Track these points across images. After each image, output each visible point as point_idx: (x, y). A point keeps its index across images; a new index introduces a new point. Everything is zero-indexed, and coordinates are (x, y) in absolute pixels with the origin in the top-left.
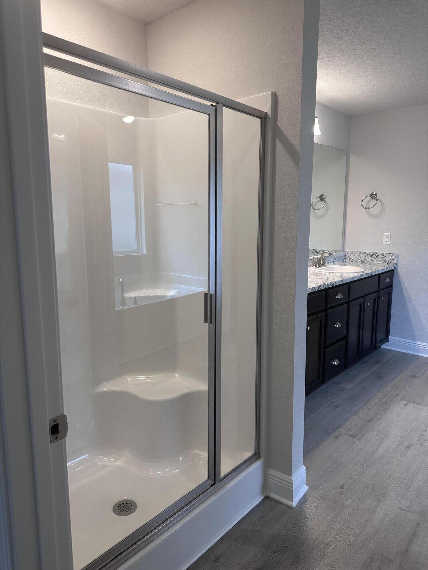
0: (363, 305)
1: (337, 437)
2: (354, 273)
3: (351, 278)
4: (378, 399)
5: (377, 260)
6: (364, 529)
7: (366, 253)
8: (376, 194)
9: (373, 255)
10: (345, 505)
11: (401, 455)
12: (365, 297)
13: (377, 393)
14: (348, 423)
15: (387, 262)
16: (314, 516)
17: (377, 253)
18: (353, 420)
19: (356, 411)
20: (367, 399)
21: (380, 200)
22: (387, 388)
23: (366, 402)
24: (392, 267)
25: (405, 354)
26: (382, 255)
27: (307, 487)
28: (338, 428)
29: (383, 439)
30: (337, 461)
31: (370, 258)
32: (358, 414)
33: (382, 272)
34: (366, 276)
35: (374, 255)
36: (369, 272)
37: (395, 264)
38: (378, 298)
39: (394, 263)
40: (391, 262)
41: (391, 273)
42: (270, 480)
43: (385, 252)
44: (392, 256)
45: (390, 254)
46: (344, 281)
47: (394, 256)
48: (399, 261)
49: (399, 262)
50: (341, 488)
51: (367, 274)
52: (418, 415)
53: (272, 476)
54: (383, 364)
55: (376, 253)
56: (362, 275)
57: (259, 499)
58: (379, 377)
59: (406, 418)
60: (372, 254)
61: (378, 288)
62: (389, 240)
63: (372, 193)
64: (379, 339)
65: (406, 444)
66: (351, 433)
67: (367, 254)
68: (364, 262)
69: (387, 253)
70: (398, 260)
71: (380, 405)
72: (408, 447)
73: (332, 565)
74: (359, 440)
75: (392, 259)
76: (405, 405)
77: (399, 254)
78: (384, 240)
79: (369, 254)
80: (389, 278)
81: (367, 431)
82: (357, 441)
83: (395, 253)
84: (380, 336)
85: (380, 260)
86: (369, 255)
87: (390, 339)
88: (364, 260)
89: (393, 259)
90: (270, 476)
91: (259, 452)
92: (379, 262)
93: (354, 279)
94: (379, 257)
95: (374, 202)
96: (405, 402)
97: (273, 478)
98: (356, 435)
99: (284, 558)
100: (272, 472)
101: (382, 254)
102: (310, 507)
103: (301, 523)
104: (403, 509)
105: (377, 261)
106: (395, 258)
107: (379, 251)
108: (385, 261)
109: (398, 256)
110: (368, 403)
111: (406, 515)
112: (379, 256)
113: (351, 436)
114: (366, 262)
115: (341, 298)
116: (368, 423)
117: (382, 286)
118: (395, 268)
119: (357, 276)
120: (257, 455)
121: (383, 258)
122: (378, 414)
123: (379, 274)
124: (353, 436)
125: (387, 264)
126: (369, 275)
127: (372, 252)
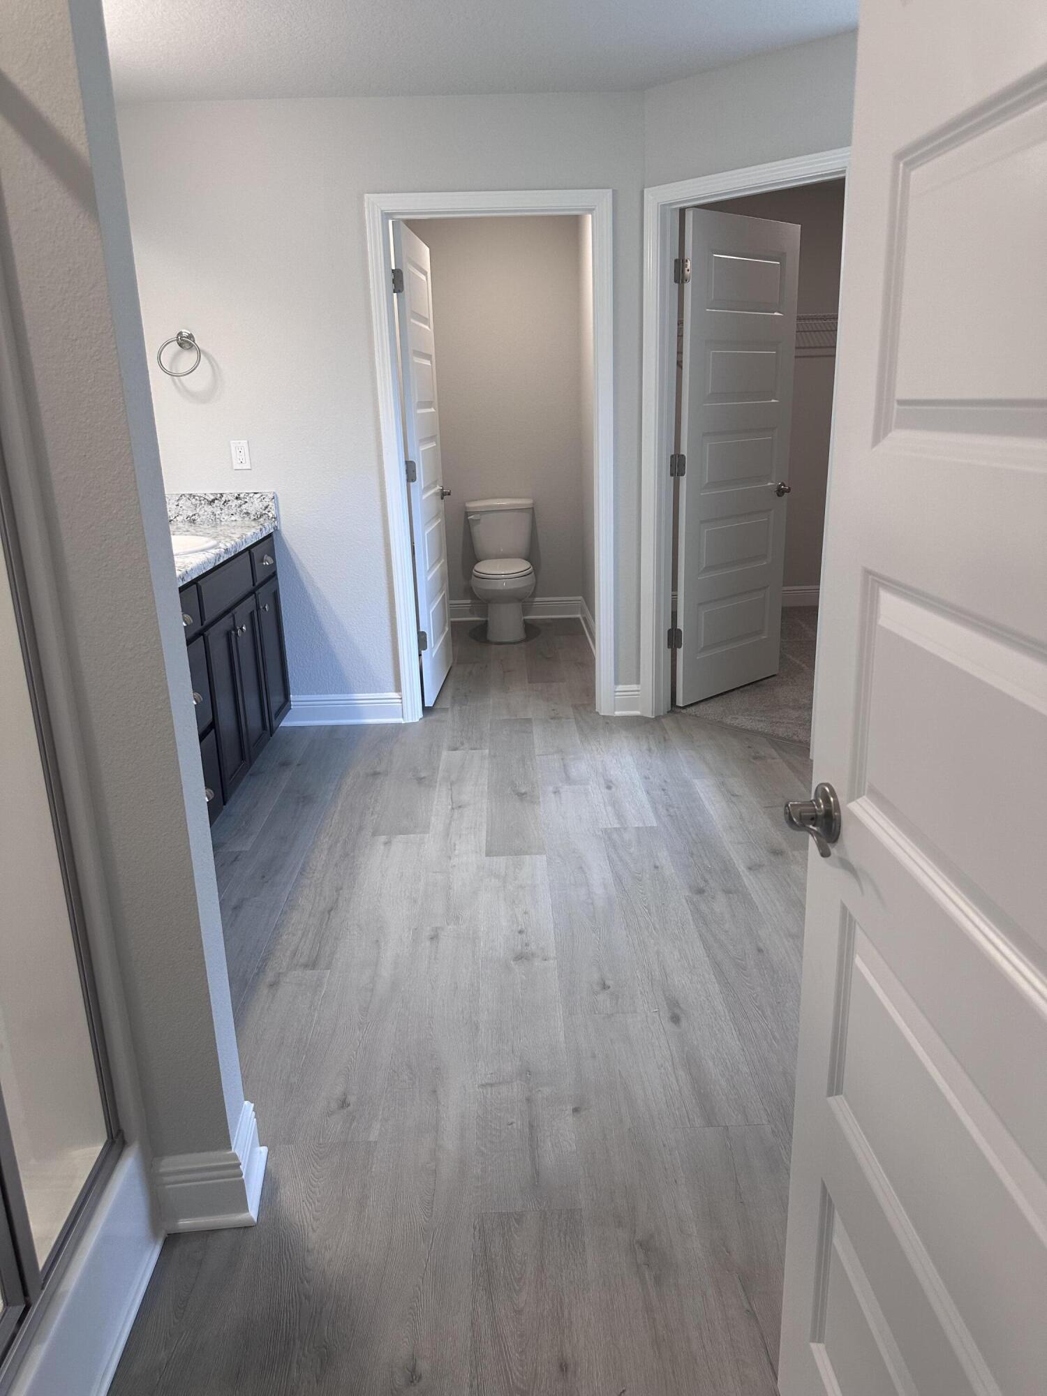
0: (233, 632)
1: (274, 985)
2: (196, 552)
3: (198, 567)
4: (326, 852)
5: (227, 512)
6: (436, 1177)
7: (194, 496)
8: (190, 336)
9: (213, 501)
10: (370, 1142)
11: (429, 963)
12: (233, 611)
13: (316, 839)
14: (285, 937)
15: (254, 516)
16: (315, 1213)
17: (224, 495)
18: (293, 925)
19: (290, 899)
20: (302, 861)
21: (206, 354)
22: (332, 818)
23: (303, 869)
24: (269, 529)
25: (334, 729)
26: (237, 498)
27: (264, 1150)
28: (265, 960)
29: (377, 941)
30: (303, 1045)
31: (209, 509)
32: (299, 905)
33: (255, 541)
34: (226, 557)
35: (216, 501)
36: (229, 545)
37: (273, 520)
38: (258, 609)
39: (271, 515)
40: (261, 515)
41: (268, 542)
42: (169, 1186)
43: (243, 491)
44: (262, 498)
45: (255, 493)
46: (185, 578)
47: (267, 499)
48: (281, 509)
49: (281, 513)
50: (342, 1107)
51: (227, 551)
52: (422, 857)
53: (169, 1174)
54: (298, 765)
55: (222, 495)
56: (219, 556)
57: (151, 1257)
58: (303, 799)
59: (402, 873)
60: (212, 497)
61: (254, 585)
62: (248, 458)
63: (180, 333)
64: (274, 708)
65: (427, 932)
66: (302, 961)
67: (198, 498)
68: (194, 520)
69: (248, 494)
70: (277, 507)
71: (336, 865)
72: (434, 938)
73: (411, 1311)
74: (327, 968)
75: (263, 508)
76: (386, 844)
77: (277, 493)
78: (234, 461)
79: (202, 498)
80: (268, 555)
81: (336, 939)
82: (325, 971)
83: (268, 490)
84: (276, 700)
85: (234, 511)
86: (203, 502)
87: (293, 701)
88: (195, 515)
89: (266, 507)
90: (166, 1179)
91: (120, 1131)
92: (233, 518)
93: (204, 568)
94: (230, 503)
95: (189, 358)
96: (383, 838)
97: (171, 1179)
98: (316, 958)
99: (295, 1374)
100: (169, 1164)
101: (236, 495)
102: (291, 1196)
103: (291, 1251)
104: (487, 1084)
105: (229, 515)
106: (271, 504)
107: (229, 490)
108: (247, 513)
109: (277, 498)
110: (309, 868)
111: (499, 1094)
112: (229, 501)
113: (306, 966)
114: (199, 520)
115: (189, 623)
116: (331, 917)
117: (260, 577)
118: (276, 529)
119: (209, 561)
120: (116, 1142)
121: (241, 506)
122: (341, 889)
123: (248, 549)
124: (312, 964)
125: (255, 519)
126: (233, 555)
127: (210, 492)
